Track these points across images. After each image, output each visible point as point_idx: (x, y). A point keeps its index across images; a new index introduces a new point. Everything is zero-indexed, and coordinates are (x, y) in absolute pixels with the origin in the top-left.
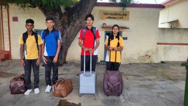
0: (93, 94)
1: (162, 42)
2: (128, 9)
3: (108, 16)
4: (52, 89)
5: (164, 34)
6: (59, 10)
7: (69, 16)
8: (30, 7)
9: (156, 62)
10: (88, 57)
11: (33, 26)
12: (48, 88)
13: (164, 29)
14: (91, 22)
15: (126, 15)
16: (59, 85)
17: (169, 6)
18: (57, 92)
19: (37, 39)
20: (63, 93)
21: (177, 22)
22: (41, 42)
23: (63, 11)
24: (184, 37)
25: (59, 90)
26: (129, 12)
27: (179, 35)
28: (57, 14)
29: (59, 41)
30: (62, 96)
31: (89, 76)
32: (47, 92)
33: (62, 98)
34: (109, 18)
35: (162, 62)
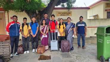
0: (57, 50)
1: (90, 27)
2: (71, 10)
3: (61, 14)
4: (35, 51)
5: (91, 22)
6: (35, 13)
7: (40, 15)
8: (21, 11)
9: (88, 37)
10: (54, 33)
11: (26, 20)
12: (34, 50)
13: (90, 20)
14: (54, 18)
15: (70, 13)
16: (40, 48)
17: (93, 8)
18: (39, 51)
19: (28, 26)
20: (42, 52)
21: (97, 15)
22: (30, 28)
23: (37, 13)
24: (101, 23)
25: (40, 50)
26: (71, 12)
27: (98, 22)
28: (34, 14)
29: (37, 27)
30: (41, 53)
31: (54, 42)
32: (33, 52)
33: (41, 54)
34: (62, 15)
35: (91, 37)
